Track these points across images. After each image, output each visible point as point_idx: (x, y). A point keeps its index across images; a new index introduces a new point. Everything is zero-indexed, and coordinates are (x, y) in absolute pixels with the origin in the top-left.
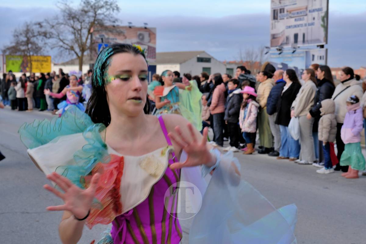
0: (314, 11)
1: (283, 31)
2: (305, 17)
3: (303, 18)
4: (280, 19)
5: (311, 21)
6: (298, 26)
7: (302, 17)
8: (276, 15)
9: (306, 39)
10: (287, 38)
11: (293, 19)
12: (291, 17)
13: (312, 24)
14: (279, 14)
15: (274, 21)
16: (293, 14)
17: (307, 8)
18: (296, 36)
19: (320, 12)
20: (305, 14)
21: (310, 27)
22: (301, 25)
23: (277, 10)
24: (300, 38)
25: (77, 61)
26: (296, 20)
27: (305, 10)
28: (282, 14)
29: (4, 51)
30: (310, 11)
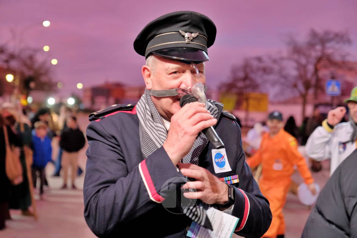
25: (300, 100)
29: (220, 88)
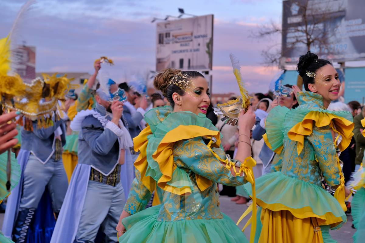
0: (199, 37)
1: (169, 56)
2: (191, 43)
3: (189, 44)
4: (167, 43)
5: (196, 47)
6: (184, 51)
7: (187, 43)
8: (161, 40)
9: (191, 65)
10: (173, 63)
11: (179, 44)
12: (177, 42)
13: (198, 50)
14: (165, 39)
15: (159, 45)
16: (179, 39)
17: (192, 34)
18: (182, 61)
19: (205, 38)
20: (190, 40)
21: (195, 53)
22: (187, 51)
23: (163, 34)
24: (186, 64)
26: (181, 45)
27: (190, 35)
28: (168, 38)
30: (195, 37)
